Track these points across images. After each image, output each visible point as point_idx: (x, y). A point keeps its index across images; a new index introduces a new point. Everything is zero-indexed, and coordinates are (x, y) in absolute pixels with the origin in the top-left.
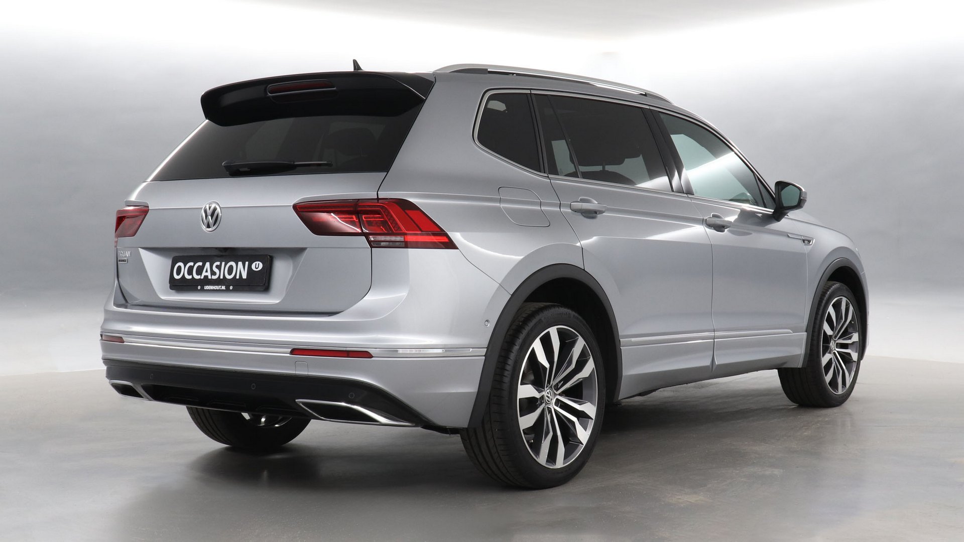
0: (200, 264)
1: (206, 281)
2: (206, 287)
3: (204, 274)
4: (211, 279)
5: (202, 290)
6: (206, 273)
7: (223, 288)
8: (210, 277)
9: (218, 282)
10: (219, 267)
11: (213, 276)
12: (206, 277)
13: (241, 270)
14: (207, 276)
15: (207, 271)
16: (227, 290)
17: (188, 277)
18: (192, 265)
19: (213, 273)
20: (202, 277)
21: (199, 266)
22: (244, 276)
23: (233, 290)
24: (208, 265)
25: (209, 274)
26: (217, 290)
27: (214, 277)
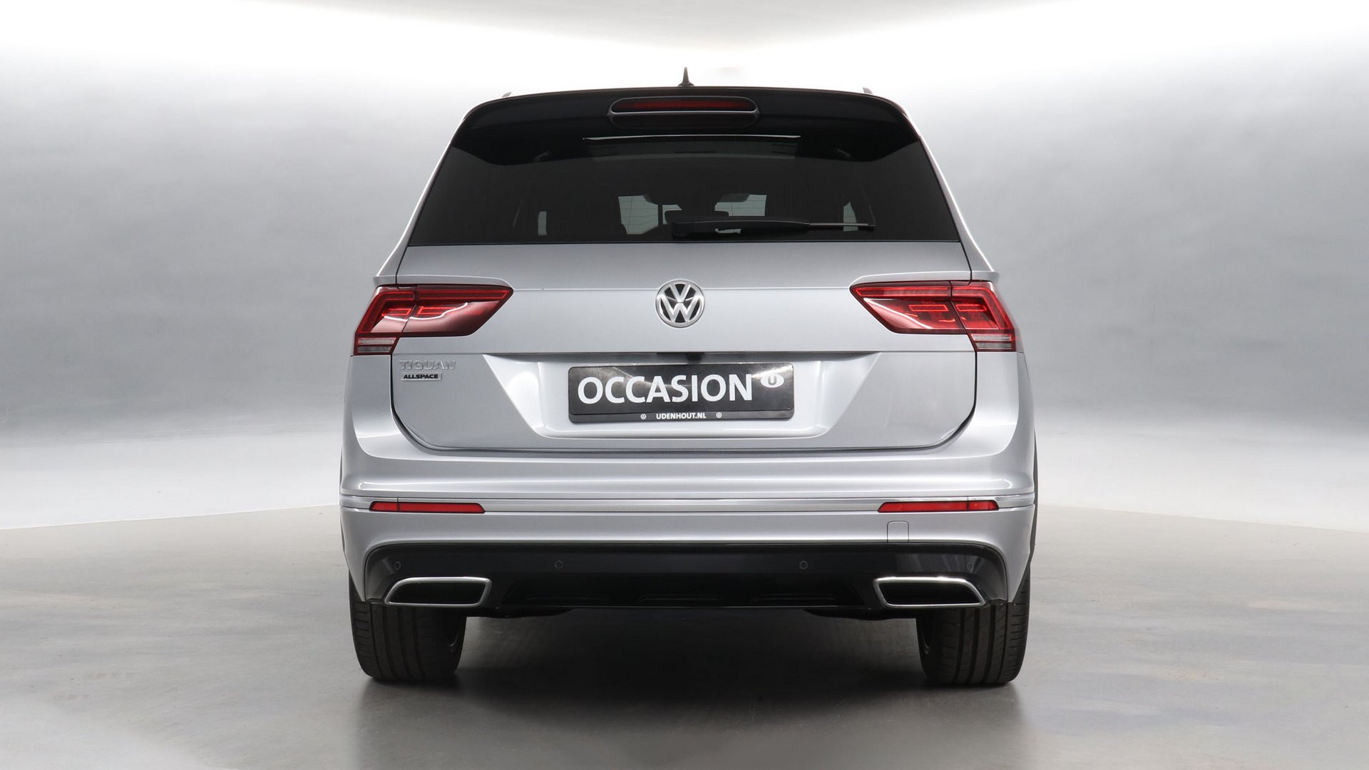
0: (640, 379)
2: (662, 415)
3: (653, 394)
4: (672, 402)
5: (652, 419)
7: (702, 414)
8: (667, 400)
9: (684, 406)
10: (685, 383)
11: (673, 398)
12: (658, 399)
13: (737, 387)
14: (662, 398)
15: (658, 391)
16: (712, 418)
17: (615, 401)
18: (622, 381)
19: (674, 393)
20: (649, 401)
21: (638, 383)
22: (745, 397)
23: (722, 420)
24: (661, 380)
25: (663, 394)
26: (688, 419)
27: (678, 400)
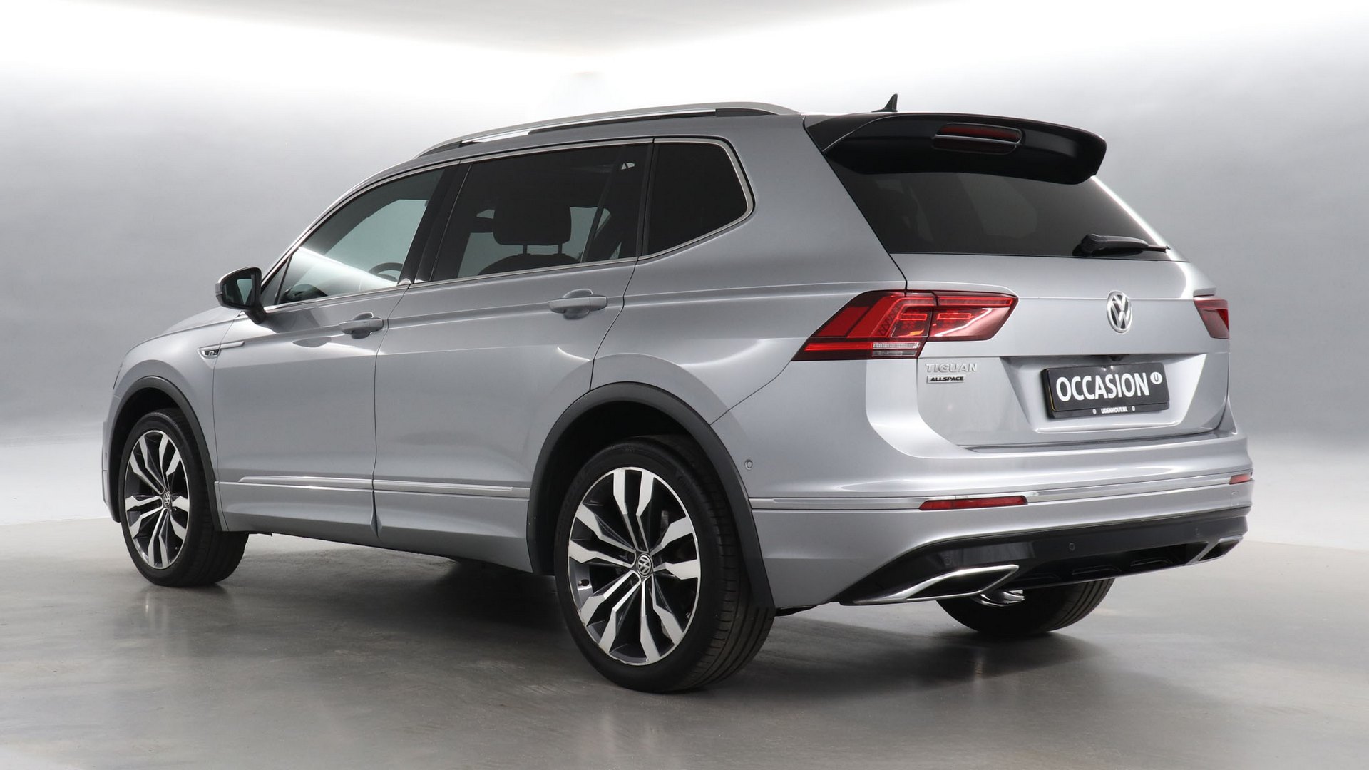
0: (1088, 378)
1: (1102, 402)
2: (1104, 410)
3: (1098, 392)
4: (1108, 399)
5: (1099, 414)
6: (1100, 391)
7: (1125, 409)
8: (1106, 396)
9: (1117, 402)
10: (1113, 381)
11: (1109, 394)
12: (1101, 396)
13: (1140, 384)
14: (1102, 394)
15: (1100, 388)
16: (1130, 412)
17: (1080, 398)
18: (1079, 380)
19: (1109, 391)
20: (1097, 397)
21: (1088, 382)
22: (1147, 393)
23: (1136, 412)
24: (1098, 378)
25: (1103, 391)
26: (1117, 413)
27: (1112, 396)
